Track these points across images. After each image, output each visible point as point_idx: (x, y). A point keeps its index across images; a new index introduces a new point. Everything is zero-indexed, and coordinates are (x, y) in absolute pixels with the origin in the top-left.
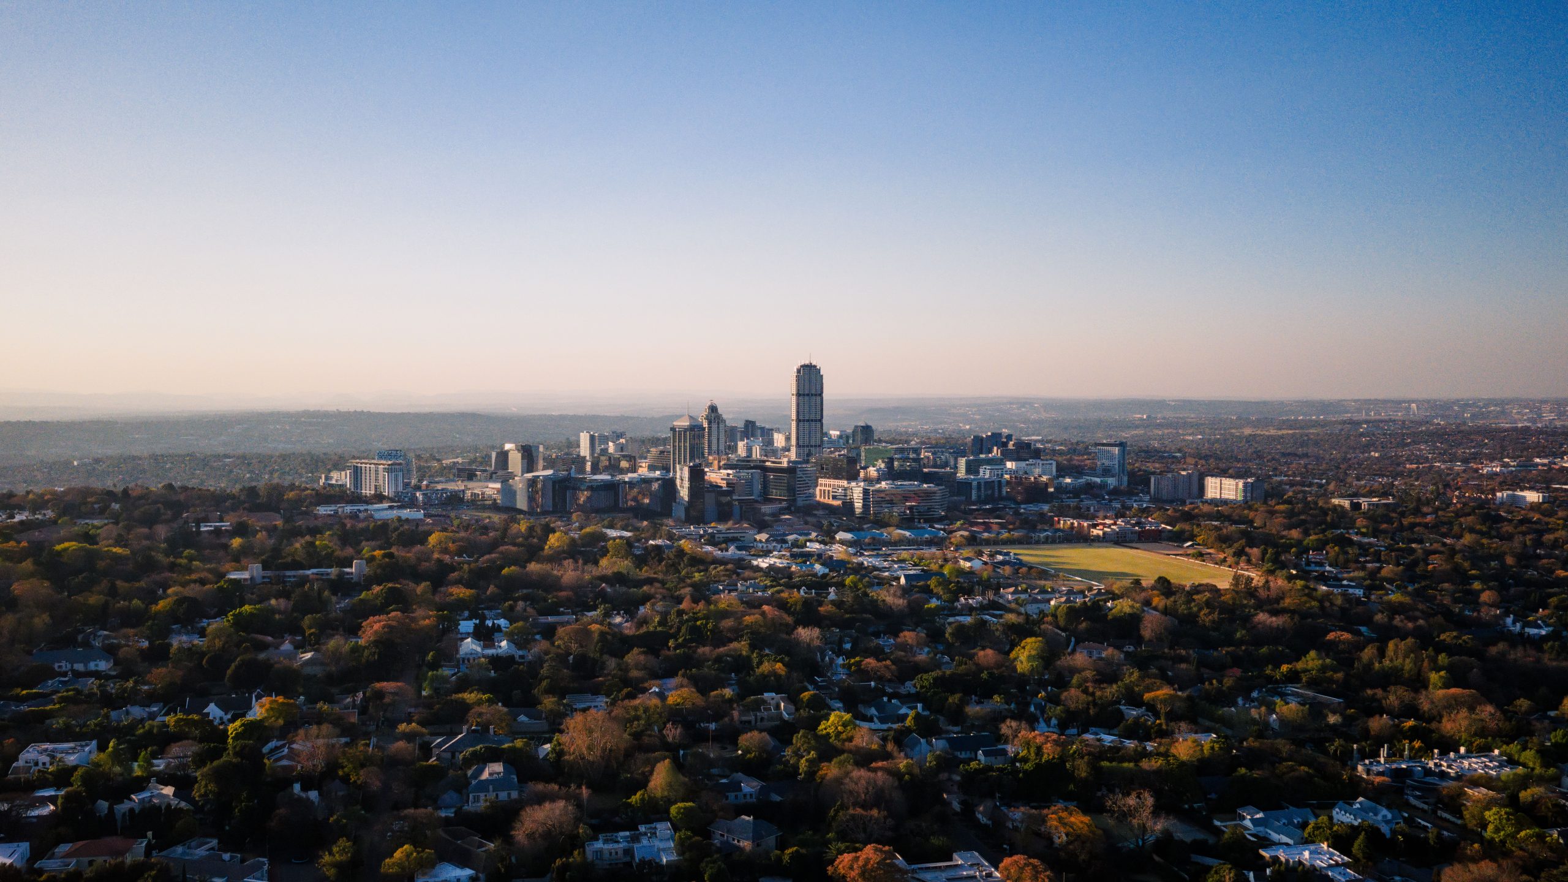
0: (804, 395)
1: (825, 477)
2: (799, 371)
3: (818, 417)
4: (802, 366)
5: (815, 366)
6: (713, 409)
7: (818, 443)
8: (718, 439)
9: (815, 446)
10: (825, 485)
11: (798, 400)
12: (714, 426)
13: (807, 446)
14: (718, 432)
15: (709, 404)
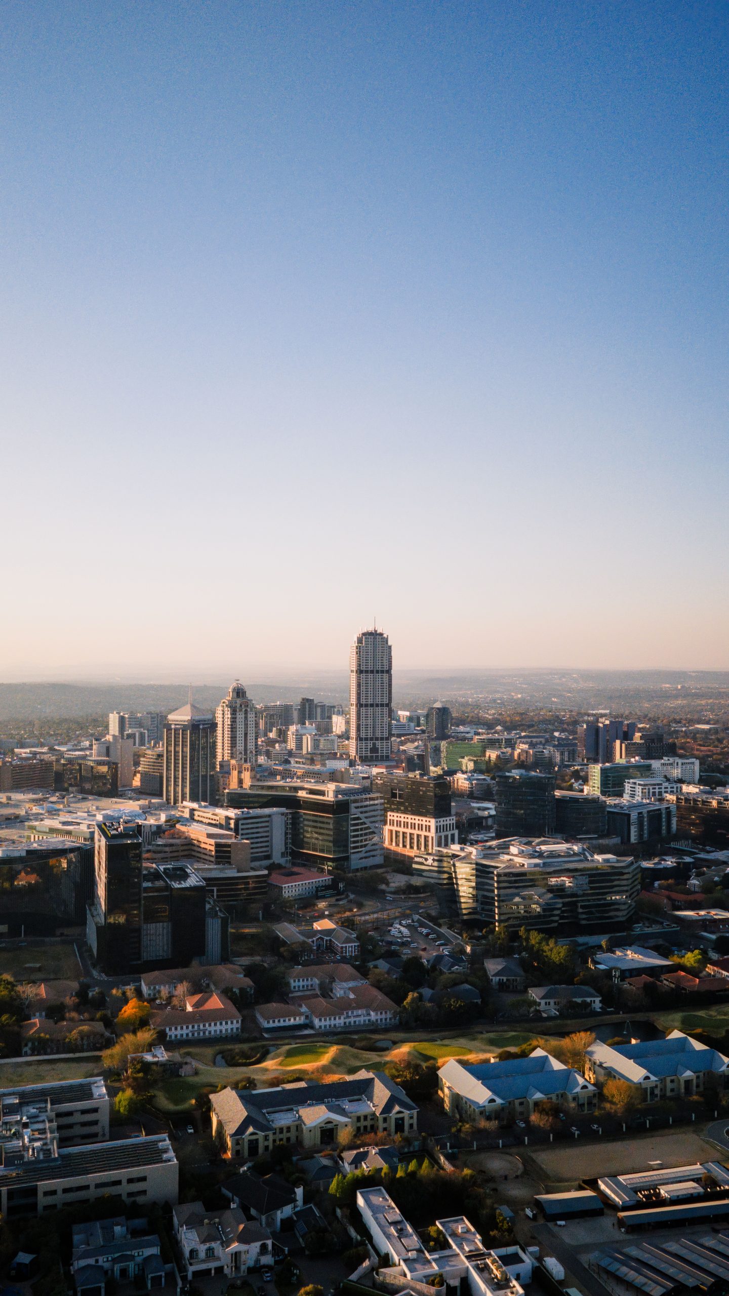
0: (367, 672)
1: (398, 810)
2: (360, 641)
3: (386, 701)
4: (364, 634)
5: (381, 634)
6: (239, 692)
7: (386, 735)
8: (246, 734)
9: (382, 739)
10: (399, 824)
11: (359, 679)
12: (240, 716)
13: (371, 739)
14: (246, 725)
15: (234, 685)
